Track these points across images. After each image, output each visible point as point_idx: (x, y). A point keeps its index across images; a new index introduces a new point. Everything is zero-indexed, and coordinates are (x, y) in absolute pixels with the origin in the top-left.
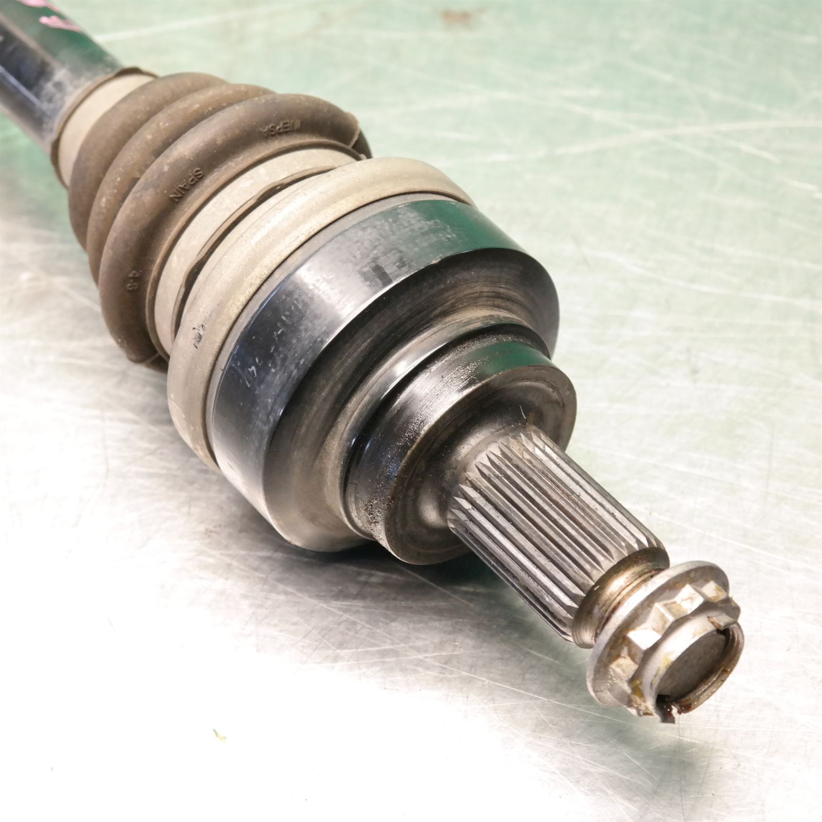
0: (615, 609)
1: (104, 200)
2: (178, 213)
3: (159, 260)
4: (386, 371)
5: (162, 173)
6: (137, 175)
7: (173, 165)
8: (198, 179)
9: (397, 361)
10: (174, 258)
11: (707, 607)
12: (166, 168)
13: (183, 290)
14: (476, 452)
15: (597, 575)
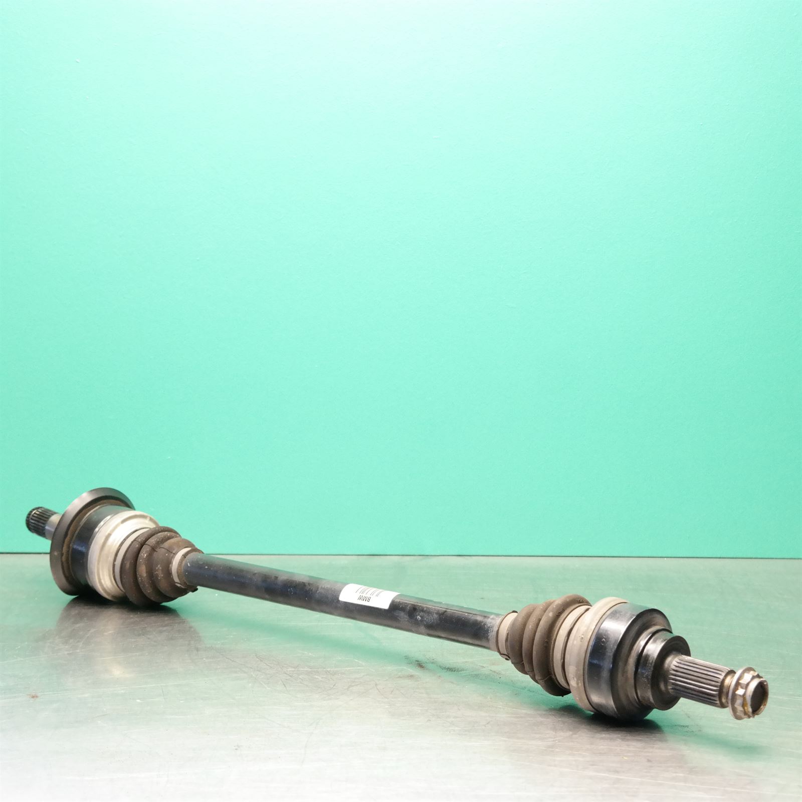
0: (729, 688)
1: (530, 626)
2: (560, 618)
3: (556, 633)
4: (637, 646)
5: (553, 608)
6: (540, 618)
7: (557, 606)
8: (563, 610)
9: (640, 641)
10: (561, 631)
11: (753, 678)
12: (554, 607)
13: (566, 638)
14: (671, 662)
15: (722, 677)
